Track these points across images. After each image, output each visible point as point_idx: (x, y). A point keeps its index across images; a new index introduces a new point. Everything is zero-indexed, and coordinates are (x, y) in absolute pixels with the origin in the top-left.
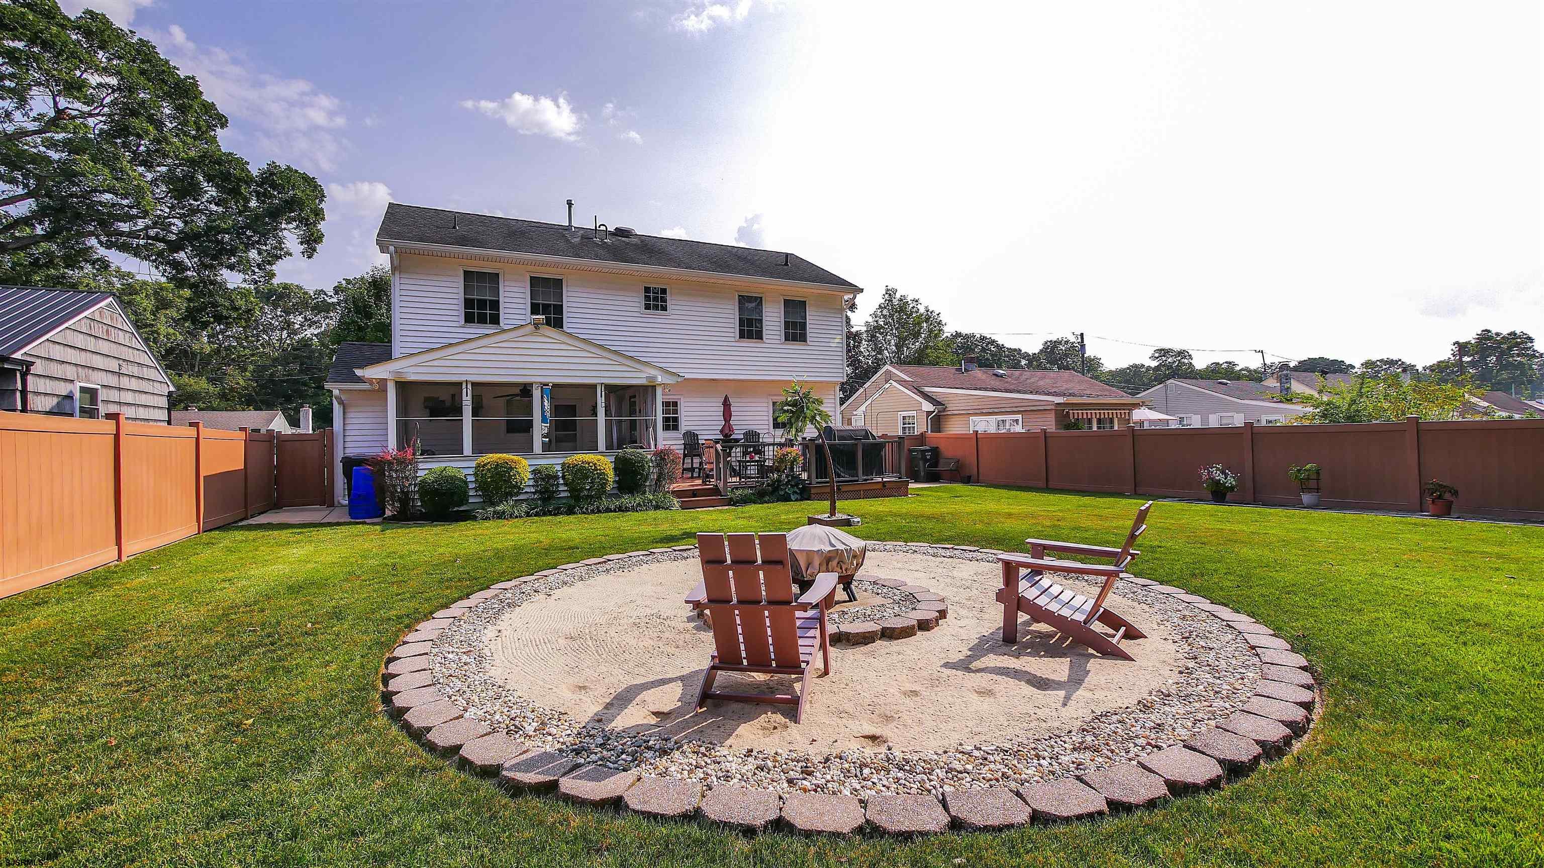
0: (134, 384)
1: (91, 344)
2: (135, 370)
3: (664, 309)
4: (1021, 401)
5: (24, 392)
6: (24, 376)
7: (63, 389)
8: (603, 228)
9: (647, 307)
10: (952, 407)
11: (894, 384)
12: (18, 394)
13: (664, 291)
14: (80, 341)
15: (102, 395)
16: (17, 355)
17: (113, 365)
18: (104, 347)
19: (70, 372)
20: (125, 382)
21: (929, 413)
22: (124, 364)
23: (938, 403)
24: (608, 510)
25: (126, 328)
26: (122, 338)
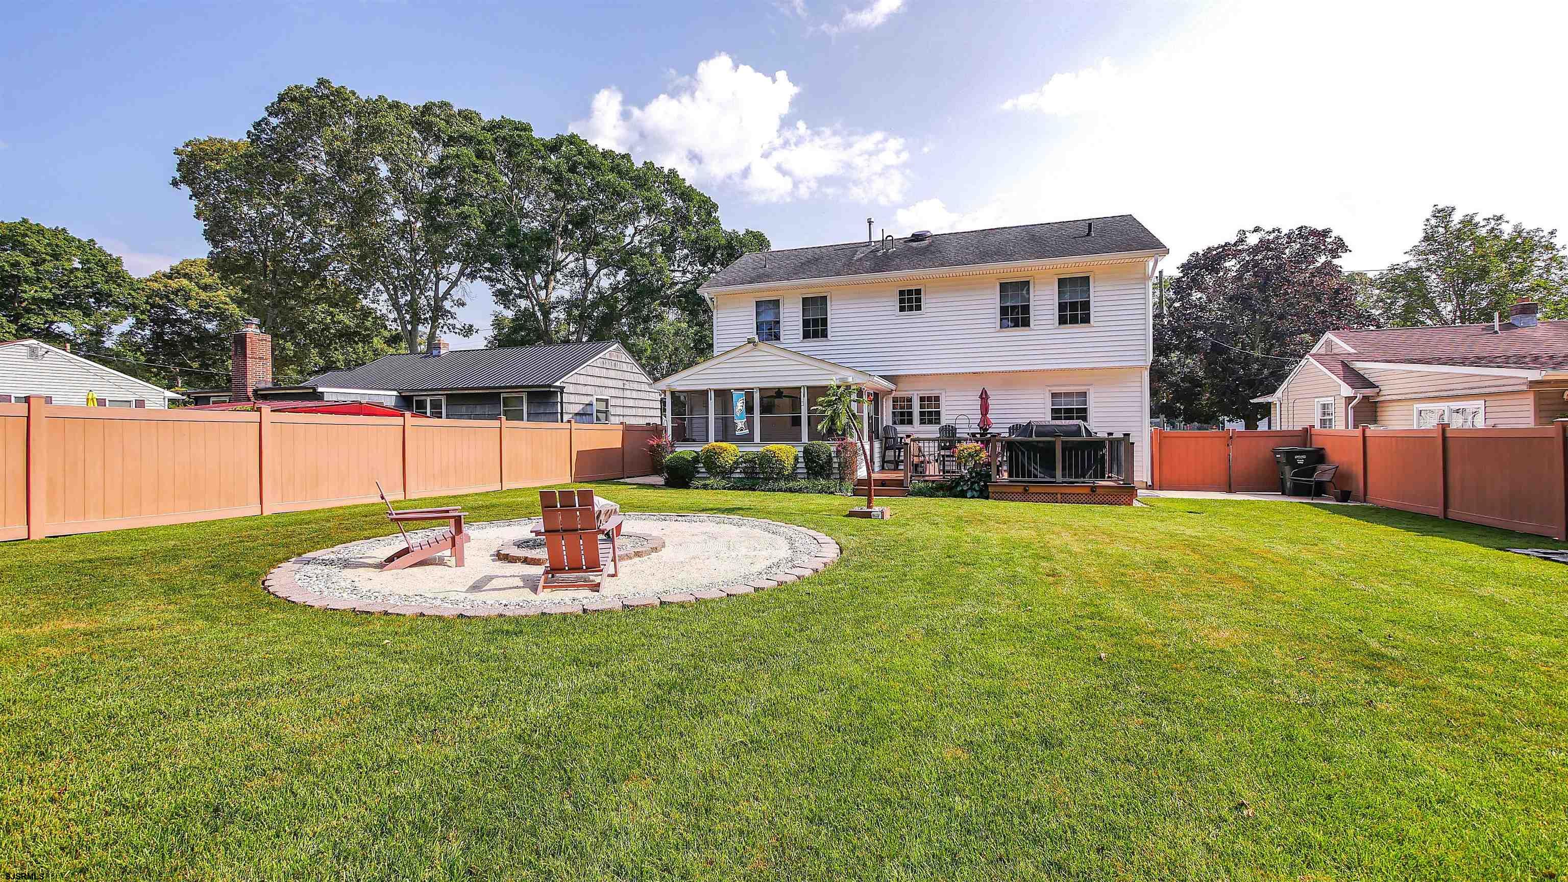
0: (635, 395)
1: (604, 373)
2: (636, 386)
3: (919, 308)
4: (1477, 379)
5: (562, 403)
6: (562, 393)
7: (586, 400)
8: (889, 238)
9: (902, 309)
10: (1388, 390)
11: (1311, 359)
12: (559, 404)
13: (918, 292)
14: (597, 372)
15: (612, 402)
16: (557, 384)
17: (620, 384)
18: (612, 374)
19: (589, 390)
20: (628, 394)
21: (1349, 399)
22: (627, 383)
23: (1372, 385)
24: (780, 490)
25: (628, 361)
26: (625, 367)
